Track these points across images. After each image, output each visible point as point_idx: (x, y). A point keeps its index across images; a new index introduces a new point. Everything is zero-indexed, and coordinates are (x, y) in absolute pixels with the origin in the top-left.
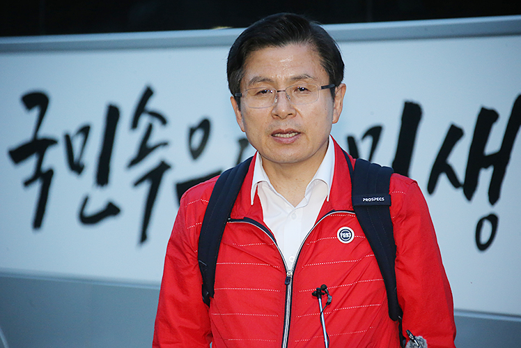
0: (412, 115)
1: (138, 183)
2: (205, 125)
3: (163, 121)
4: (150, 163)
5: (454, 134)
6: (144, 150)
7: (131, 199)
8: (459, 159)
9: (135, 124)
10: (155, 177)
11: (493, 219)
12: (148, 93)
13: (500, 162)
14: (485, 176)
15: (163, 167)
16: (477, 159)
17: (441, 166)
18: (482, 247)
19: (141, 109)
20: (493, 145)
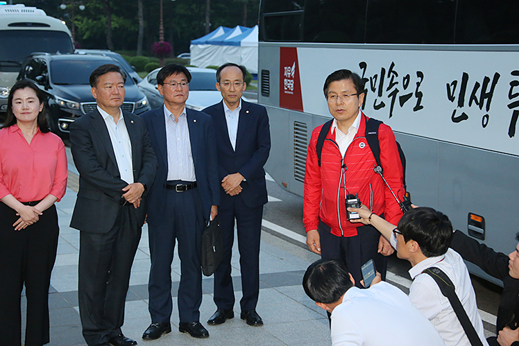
0: (465, 77)
1: (389, 96)
2: (408, 77)
3: (397, 76)
4: (393, 89)
5: (477, 85)
6: (391, 85)
7: (388, 102)
8: (478, 95)
9: (389, 76)
10: (394, 94)
11: (487, 116)
12: (393, 65)
13: (490, 96)
14: (486, 101)
15: (397, 91)
16: (483, 95)
17: (473, 97)
18: (484, 126)
19: (391, 70)
20: (488, 91)
